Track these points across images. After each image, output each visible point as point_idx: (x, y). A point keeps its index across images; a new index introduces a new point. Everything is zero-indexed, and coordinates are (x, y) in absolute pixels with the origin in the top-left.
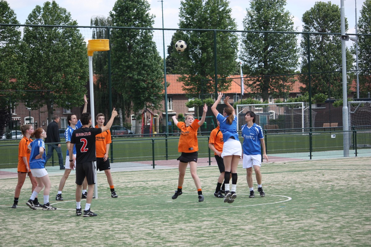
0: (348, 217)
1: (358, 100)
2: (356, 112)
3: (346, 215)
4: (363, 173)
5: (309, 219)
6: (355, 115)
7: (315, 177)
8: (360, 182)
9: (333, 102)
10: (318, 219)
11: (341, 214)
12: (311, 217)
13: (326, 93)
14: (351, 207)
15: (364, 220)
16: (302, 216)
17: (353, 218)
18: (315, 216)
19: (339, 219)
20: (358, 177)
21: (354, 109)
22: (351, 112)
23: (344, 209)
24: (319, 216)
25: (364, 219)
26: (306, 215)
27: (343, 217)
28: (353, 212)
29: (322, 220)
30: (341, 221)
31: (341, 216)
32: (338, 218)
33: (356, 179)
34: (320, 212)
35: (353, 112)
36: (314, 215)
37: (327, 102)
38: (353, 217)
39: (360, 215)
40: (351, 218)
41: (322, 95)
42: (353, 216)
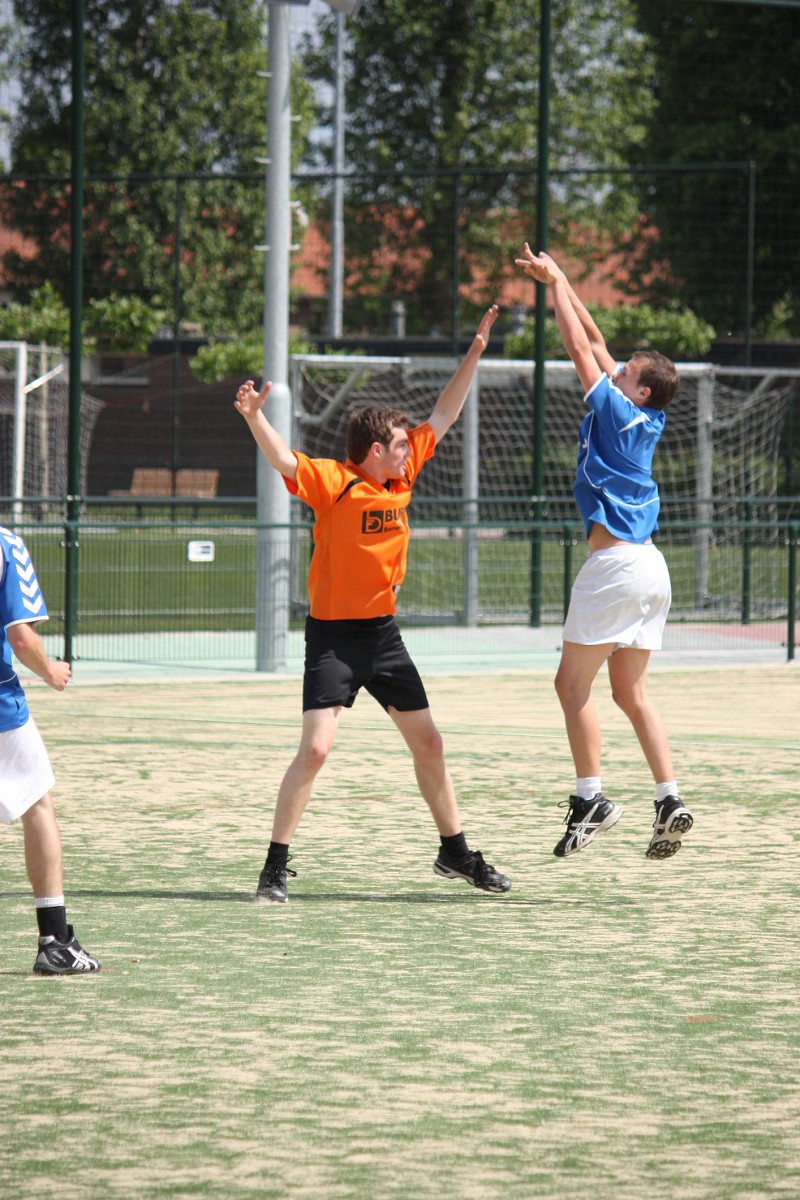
0: (297, 1029)
1: (337, 346)
2: (333, 423)
3: (283, 1020)
4: (369, 769)
5: (75, 1034)
6: (328, 437)
7: (101, 785)
8: (357, 826)
9: (191, 347)
10: (127, 1038)
11: (256, 1010)
12: (89, 1024)
13: (157, 299)
14: (312, 972)
15: (392, 1052)
16: (33, 1016)
17: (328, 1036)
18: (110, 1017)
19: (249, 1042)
20: (345, 793)
21: (324, 403)
22: (307, 418)
23: (277, 983)
24: (135, 1018)
25: (395, 1045)
26: (56, 1008)
27: (270, 1031)
28: (332, 1005)
29: (150, 1045)
30: (261, 1054)
31: (264, 1021)
32: (243, 1035)
33: (332, 806)
34: (139, 994)
35: (315, 420)
36: (103, 1011)
37: (159, 347)
38: (326, 1029)
39: (364, 1019)
40: (317, 1036)
41: (132, 309)
42: (328, 1023)
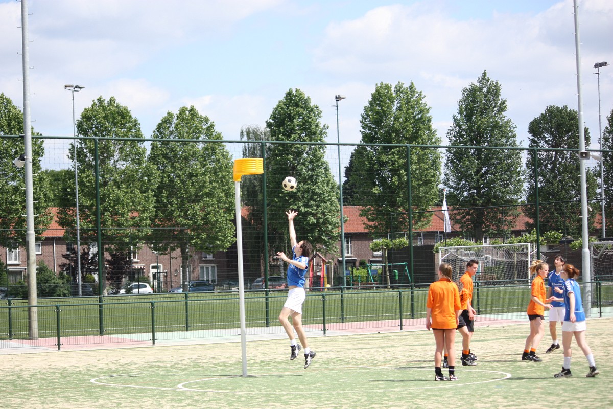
0: (586, 400)
1: (604, 240)
2: (601, 257)
3: (583, 398)
4: (609, 339)
5: (534, 403)
6: (599, 261)
7: (544, 346)
8: (605, 353)
9: (570, 242)
10: (546, 403)
11: (577, 396)
12: (537, 401)
13: (560, 231)
14: (591, 387)
15: (608, 404)
16: (525, 399)
17: (593, 401)
18: (542, 399)
19: (574, 403)
20: (603, 345)
21: (598, 253)
22: (594, 257)
23: (582, 389)
24: (548, 399)
25: (609, 403)
26: (530, 397)
27: (580, 401)
28: (595, 394)
29: (551, 405)
30: (577, 406)
31: (578, 399)
32: (573, 402)
33: (599, 348)
34: (549, 394)
35: (596, 257)
36: (541, 397)
37: (561, 242)
38: (593, 400)
39: (603, 397)
40: (591, 401)
41: (555, 233)
42: (594, 398)
